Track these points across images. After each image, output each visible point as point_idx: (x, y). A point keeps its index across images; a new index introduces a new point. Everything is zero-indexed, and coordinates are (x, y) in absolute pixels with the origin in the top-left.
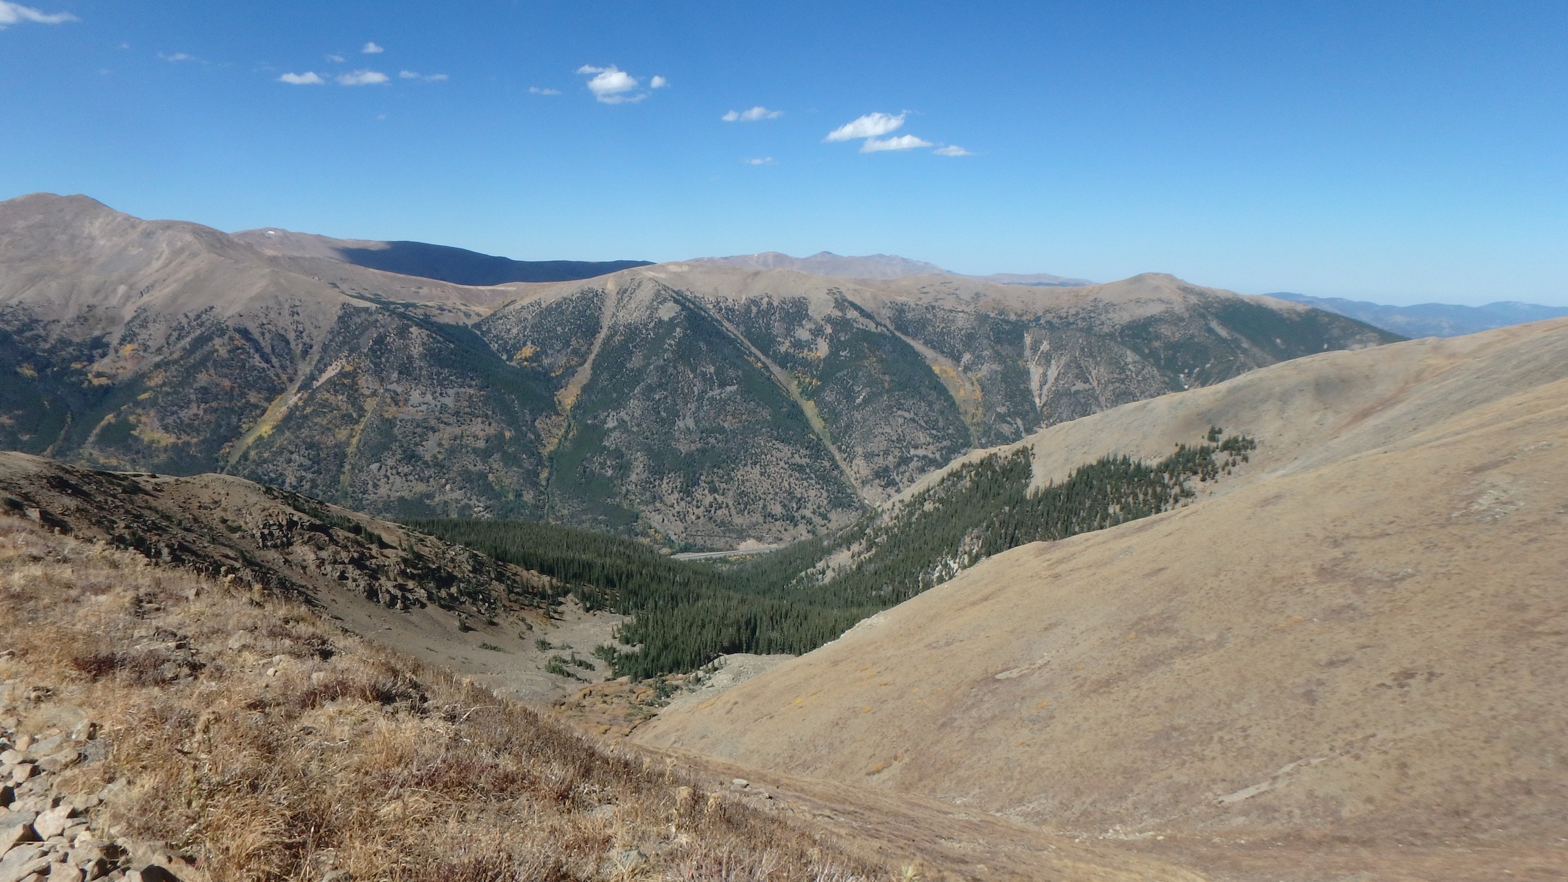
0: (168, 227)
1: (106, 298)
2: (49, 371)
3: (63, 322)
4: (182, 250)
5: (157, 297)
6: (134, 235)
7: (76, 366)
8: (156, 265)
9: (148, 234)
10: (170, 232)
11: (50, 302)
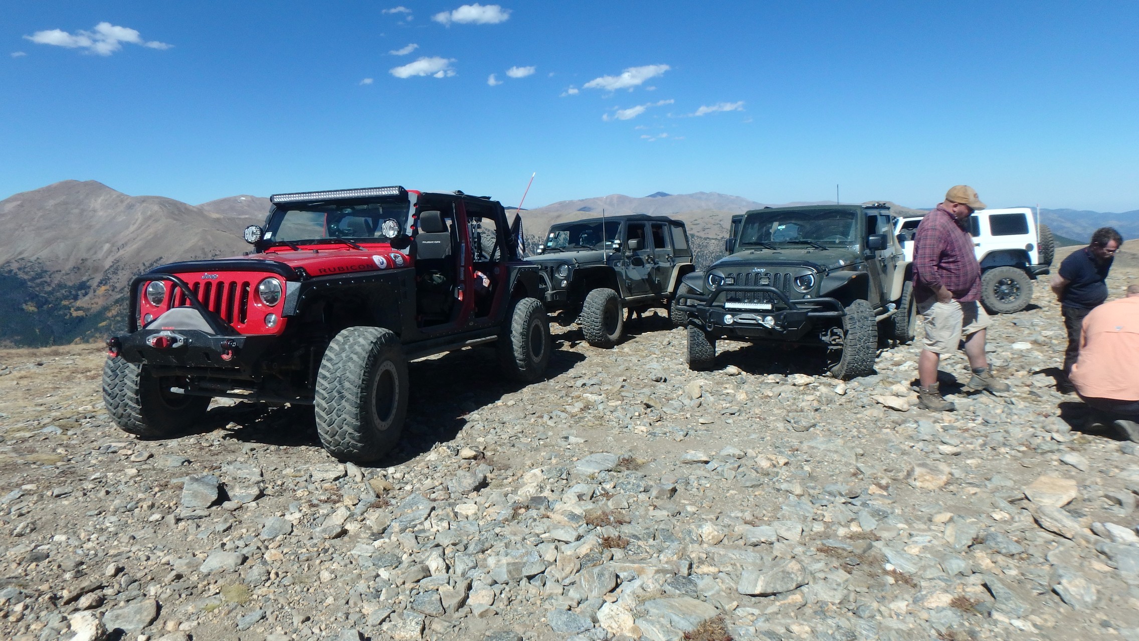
0: (143, 201)
1: (95, 253)
2: (45, 307)
4: (151, 216)
7: (65, 303)
8: (132, 228)
10: (145, 204)
11: (57, 257)
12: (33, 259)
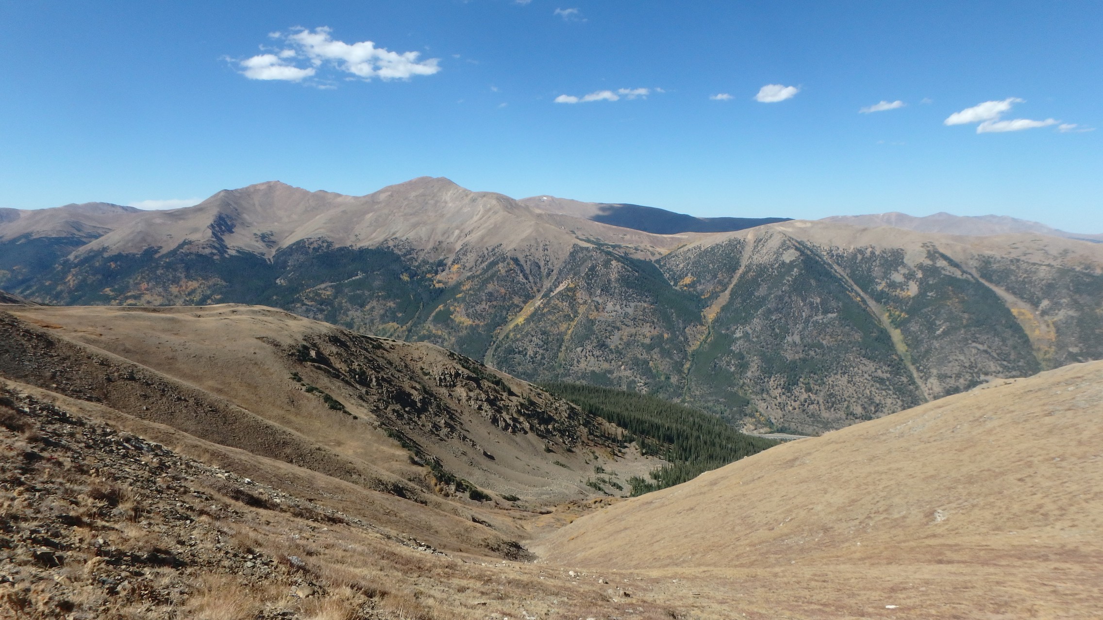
0: (484, 196)
1: (448, 237)
2: (415, 278)
3: (426, 251)
4: (490, 209)
5: (473, 238)
6: (467, 200)
7: (429, 276)
8: (476, 218)
9: (474, 200)
10: (485, 199)
11: (421, 239)
12: (404, 238)
